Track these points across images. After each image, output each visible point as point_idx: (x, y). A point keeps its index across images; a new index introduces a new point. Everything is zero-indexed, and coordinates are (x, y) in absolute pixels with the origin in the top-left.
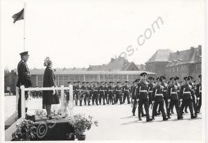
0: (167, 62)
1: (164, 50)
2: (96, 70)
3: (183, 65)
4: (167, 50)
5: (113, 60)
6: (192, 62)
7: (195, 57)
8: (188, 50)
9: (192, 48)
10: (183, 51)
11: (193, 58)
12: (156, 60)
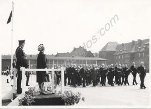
0: (115, 52)
1: (113, 43)
2: (62, 56)
3: (126, 53)
4: (115, 42)
5: (75, 49)
6: (133, 51)
7: (135, 48)
8: (130, 43)
9: (133, 42)
10: (126, 44)
11: (134, 48)
12: (107, 50)
